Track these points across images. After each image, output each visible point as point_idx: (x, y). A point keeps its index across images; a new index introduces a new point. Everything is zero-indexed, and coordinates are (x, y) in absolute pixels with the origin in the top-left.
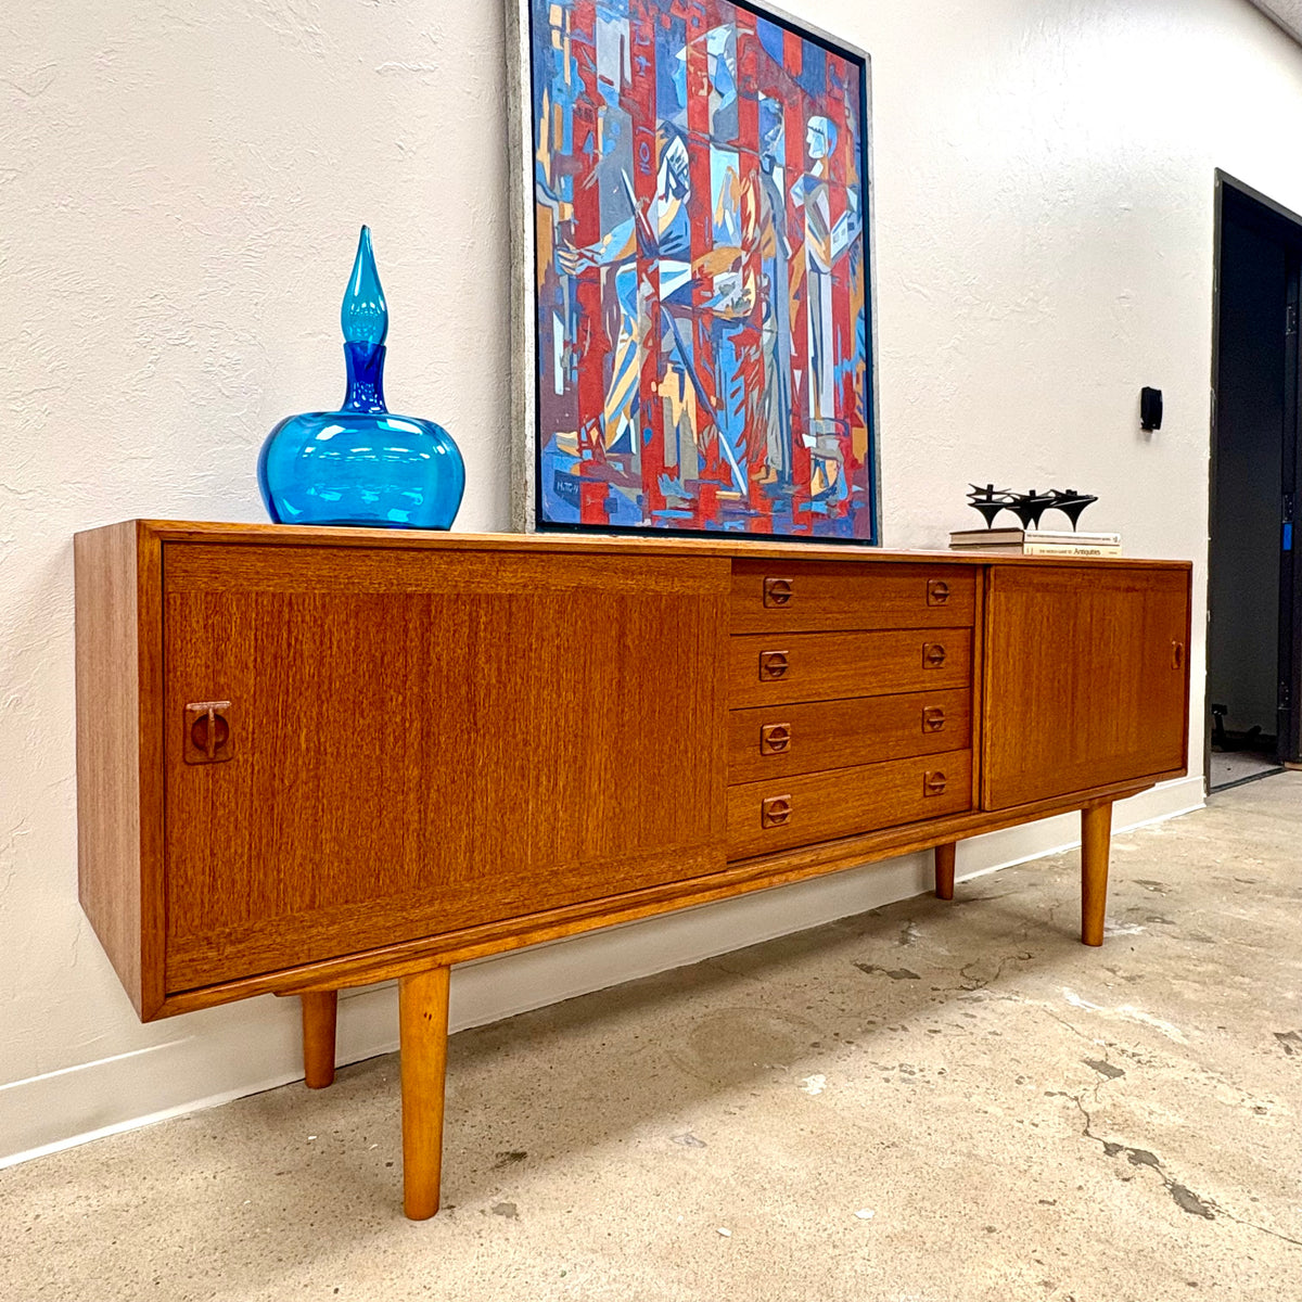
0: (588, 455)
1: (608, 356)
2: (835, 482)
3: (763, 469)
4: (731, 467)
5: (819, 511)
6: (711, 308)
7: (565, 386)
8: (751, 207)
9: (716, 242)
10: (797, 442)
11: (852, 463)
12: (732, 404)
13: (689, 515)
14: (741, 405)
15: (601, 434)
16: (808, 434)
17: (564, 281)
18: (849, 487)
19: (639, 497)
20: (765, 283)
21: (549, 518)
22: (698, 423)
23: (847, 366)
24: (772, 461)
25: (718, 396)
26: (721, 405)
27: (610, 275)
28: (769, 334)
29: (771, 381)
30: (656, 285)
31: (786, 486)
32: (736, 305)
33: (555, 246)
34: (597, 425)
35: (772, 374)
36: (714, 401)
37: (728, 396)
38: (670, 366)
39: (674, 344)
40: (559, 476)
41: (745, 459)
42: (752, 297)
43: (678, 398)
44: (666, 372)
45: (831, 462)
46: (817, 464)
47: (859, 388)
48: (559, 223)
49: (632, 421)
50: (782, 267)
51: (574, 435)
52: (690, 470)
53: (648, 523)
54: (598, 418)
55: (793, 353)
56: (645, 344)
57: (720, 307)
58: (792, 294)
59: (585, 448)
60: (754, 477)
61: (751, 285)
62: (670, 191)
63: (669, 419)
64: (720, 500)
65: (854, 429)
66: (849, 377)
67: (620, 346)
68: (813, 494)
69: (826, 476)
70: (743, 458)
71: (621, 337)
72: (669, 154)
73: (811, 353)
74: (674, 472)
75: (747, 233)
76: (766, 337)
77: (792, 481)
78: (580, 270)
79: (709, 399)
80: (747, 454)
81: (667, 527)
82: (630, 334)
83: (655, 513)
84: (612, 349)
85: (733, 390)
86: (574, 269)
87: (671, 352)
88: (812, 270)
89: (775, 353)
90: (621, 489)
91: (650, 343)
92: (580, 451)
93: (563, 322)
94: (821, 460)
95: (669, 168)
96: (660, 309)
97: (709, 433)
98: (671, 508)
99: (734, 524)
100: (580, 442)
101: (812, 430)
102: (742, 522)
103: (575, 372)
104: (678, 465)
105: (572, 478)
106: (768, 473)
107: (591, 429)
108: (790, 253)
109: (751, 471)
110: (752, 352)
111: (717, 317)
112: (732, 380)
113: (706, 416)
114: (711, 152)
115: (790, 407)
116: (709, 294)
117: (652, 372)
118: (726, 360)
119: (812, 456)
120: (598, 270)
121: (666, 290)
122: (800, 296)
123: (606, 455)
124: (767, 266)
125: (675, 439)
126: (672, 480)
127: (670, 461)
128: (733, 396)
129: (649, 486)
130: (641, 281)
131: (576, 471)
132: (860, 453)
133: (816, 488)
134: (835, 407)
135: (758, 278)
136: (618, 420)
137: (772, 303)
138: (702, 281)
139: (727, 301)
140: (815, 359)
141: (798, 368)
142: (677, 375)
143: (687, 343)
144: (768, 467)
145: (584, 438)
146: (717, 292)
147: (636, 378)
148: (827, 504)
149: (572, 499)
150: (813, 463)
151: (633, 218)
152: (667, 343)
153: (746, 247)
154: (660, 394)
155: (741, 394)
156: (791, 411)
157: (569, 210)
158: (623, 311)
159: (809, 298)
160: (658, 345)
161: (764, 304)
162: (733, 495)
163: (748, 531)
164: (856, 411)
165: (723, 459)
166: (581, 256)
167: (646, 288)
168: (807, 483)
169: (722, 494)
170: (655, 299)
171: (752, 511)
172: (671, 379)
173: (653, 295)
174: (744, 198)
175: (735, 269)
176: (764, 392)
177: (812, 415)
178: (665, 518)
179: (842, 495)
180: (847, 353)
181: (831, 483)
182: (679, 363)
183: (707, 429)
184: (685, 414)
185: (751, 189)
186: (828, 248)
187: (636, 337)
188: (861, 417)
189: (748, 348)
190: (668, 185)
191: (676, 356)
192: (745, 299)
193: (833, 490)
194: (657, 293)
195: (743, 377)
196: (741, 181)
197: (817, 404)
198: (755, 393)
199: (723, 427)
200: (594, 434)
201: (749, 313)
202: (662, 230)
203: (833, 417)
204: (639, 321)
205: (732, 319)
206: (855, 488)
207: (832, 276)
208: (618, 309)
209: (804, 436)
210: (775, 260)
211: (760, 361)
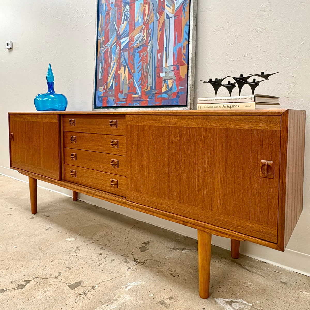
0: (104, 91)
1: (109, 68)
2: (172, 87)
3: (146, 87)
4: (136, 88)
5: (165, 97)
6: (133, 46)
7: (101, 77)
8: (147, 11)
9: (136, 27)
10: (158, 76)
11: (179, 79)
12: (137, 70)
13: (125, 102)
14: (140, 70)
15: (107, 86)
16: (162, 73)
17: (102, 54)
18: (178, 87)
19: (114, 99)
20: (150, 31)
21: (97, 106)
22: (128, 78)
23: (179, 45)
24: (149, 84)
25: (134, 69)
26: (135, 71)
27: (111, 48)
28: (150, 46)
29: (150, 60)
30: (120, 47)
31: (153, 91)
32: (140, 42)
33: (101, 47)
34: (106, 84)
35: (150, 58)
36: (133, 71)
37: (137, 68)
38: (122, 65)
39: (124, 59)
40: (99, 97)
41: (141, 85)
42: (145, 38)
43: (124, 73)
44: (121, 67)
45: (170, 80)
46: (165, 82)
47: (184, 51)
48: (102, 42)
49: (113, 81)
50: (156, 23)
51: (102, 87)
52: (126, 91)
53: (115, 105)
54: (107, 83)
55: (158, 49)
56: (117, 62)
57: (136, 45)
58: (159, 29)
59: (104, 90)
60: (143, 90)
61: (145, 34)
62: (125, 20)
63: (121, 79)
64: (133, 98)
65: (181, 67)
66: (180, 49)
67: (112, 64)
68: (163, 92)
69: (168, 85)
70: (140, 85)
71: (112, 62)
72: (125, 11)
73: (165, 46)
74: (122, 92)
75: (145, 19)
76: (149, 47)
77: (155, 89)
78: (105, 51)
79: (132, 71)
80: (141, 83)
81: (119, 106)
82: (114, 61)
83: (117, 103)
84: (110, 66)
85: (138, 67)
86: (104, 51)
87: (123, 62)
88: (167, 18)
89: (152, 51)
90: (110, 98)
91: (118, 61)
92: (103, 91)
93: (101, 63)
94: (166, 80)
95: (125, 14)
96: (121, 52)
97: (131, 80)
98: (121, 101)
99: (136, 104)
100: (103, 89)
101: (164, 71)
102: (139, 103)
103: (103, 73)
104: (123, 90)
105: (102, 97)
106: (147, 88)
107: (105, 85)
108: (159, 17)
109: (142, 89)
110: (144, 54)
111: (135, 48)
112: (138, 64)
113: (130, 75)
114: (136, 2)
115: (156, 66)
116: (133, 42)
117: (118, 68)
118: (137, 58)
119: (163, 80)
120: (108, 48)
121: (122, 47)
122: (162, 30)
123: (108, 90)
124: (151, 26)
125: (122, 84)
126: (121, 94)
127: (121, 90)
128: (138, 68)
129: (116, 96)
130: (117, 47)
131: (102, 95)
132: (183, 75)
133: (164, 90)
134: (173, 61)
135: (148, 31)
136: (111, 82)
137: (152, 37)
138: (132, 39)
139: (138, 42)
140: (166, 48)
141: (159, 53)
142: (124, 67)
143: (127, 58)
144: (147, 86)
145: (104, 88)
146: (135, 40)
147: (115, 71)
148: (168, 94)
149: (101, 101)
150: (163, 82)
151: (116, 32)
152: (122, 60)
153: (144, 24)
154: (120, 73)
155: (141, 66)
156: (156, 67)
157: (104, 37)
158: (113, 56)
159: (165, 29)
160: (120, 61)
161: (149, 38)
162: (137, 96)
163: (140, 105)
164: (183, 60)
165: (134, 86)
166: (105, 47)
167: (118, 48)
168: (161, 88)
169: (133, 96)
170: (120, 49)
171: (142, 100)
172: (122, 68)
173: (119, 49)
174: (145, 10)
175: (141, 32)
176: (148, 64)
177: (164, 66)
178: (119, 103)
179: (175, 90)
180: (179, 41)
181: (170, 87)
182: (124, 64)
183: (130, 79)
184: (125, 77)
185: (147, 5)
186: (174, 7)
187: (115, 61)
188: (185, 62)
189: (143, 53)
190: (124, 19)
191: (124, 62)
192: (143, 39)
193: (171, 89)
194: (120, 48)
195: (141, 62)
196: (144, 5)
197: (166, 62)
198: (145, 65)
199: (135, 78)
200: (106, 86)
201: (144, 43)
202: (122, 31)
203: (172, 65)
204: (116, 57)
205: (139, 46)
206: (180, 87)
207: (175, 16)
208: (112, 56)
209: (161, 74)
210: (154, 23)
211: (147, 55)
